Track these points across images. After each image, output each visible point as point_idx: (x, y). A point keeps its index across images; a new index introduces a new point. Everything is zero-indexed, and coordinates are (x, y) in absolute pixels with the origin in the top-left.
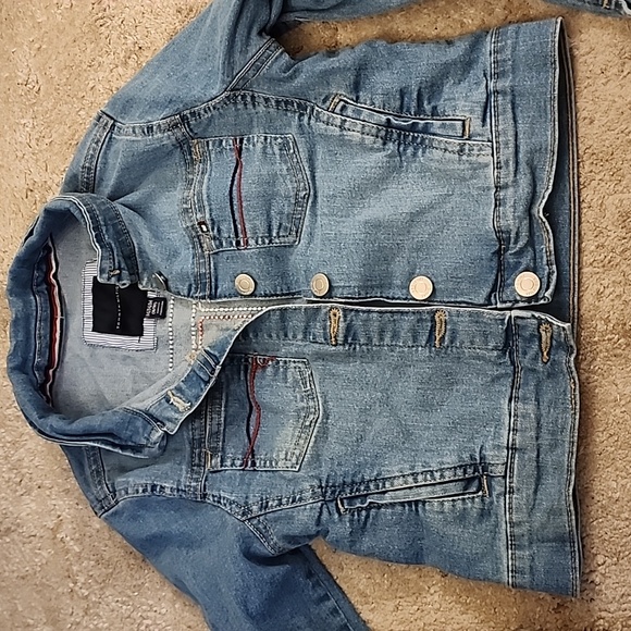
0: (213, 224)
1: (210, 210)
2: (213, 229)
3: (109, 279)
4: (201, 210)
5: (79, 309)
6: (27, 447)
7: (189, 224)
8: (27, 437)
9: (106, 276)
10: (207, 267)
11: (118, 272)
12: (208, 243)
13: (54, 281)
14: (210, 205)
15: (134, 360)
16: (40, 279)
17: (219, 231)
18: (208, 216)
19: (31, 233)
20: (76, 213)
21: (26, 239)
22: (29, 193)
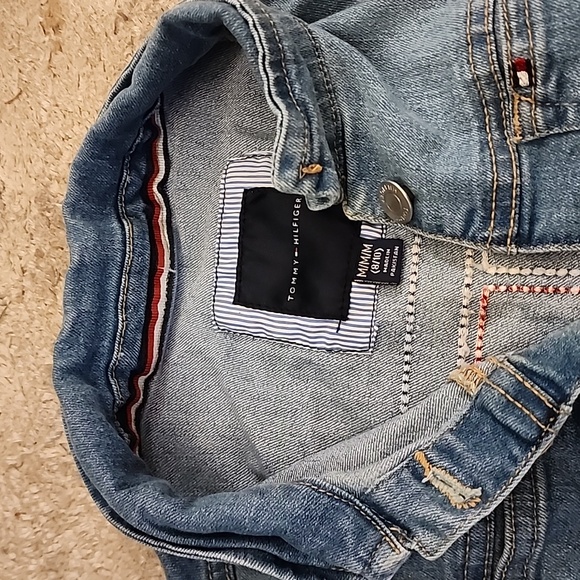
0: (549, 67)
1: (549, 33)
2: (546, 79)
3: (298, 182)
4: (525, 29)
5: (208, 256)
6: (79, 529)
7: (482, 71)
8: (80, 508)
9: (291, 174)
10: (516, 172)
11: (318, 168)
12: (526, 114)
13: (159, 197)
14: (548, 20)
15: (320, 370)
16: (133, 189)
17: (561, 85)
18: (540, 46)
19: (127, 82)
20: (236, 28)
21: (115, 95)
22: (121, 24)
